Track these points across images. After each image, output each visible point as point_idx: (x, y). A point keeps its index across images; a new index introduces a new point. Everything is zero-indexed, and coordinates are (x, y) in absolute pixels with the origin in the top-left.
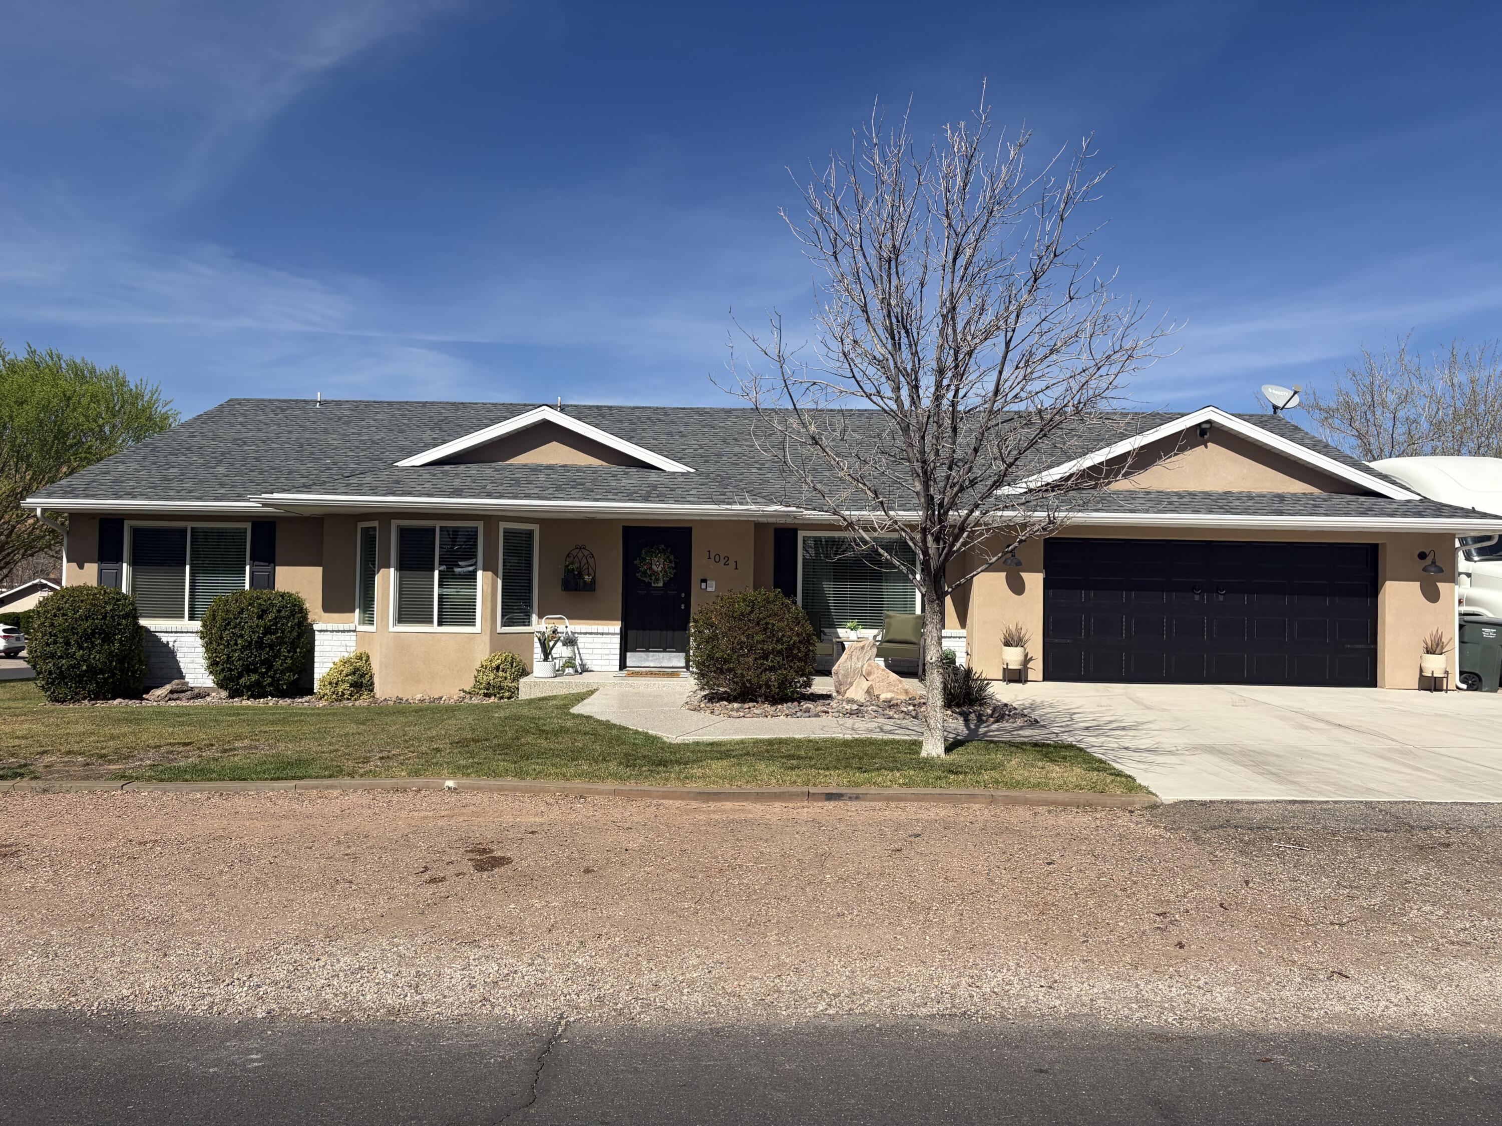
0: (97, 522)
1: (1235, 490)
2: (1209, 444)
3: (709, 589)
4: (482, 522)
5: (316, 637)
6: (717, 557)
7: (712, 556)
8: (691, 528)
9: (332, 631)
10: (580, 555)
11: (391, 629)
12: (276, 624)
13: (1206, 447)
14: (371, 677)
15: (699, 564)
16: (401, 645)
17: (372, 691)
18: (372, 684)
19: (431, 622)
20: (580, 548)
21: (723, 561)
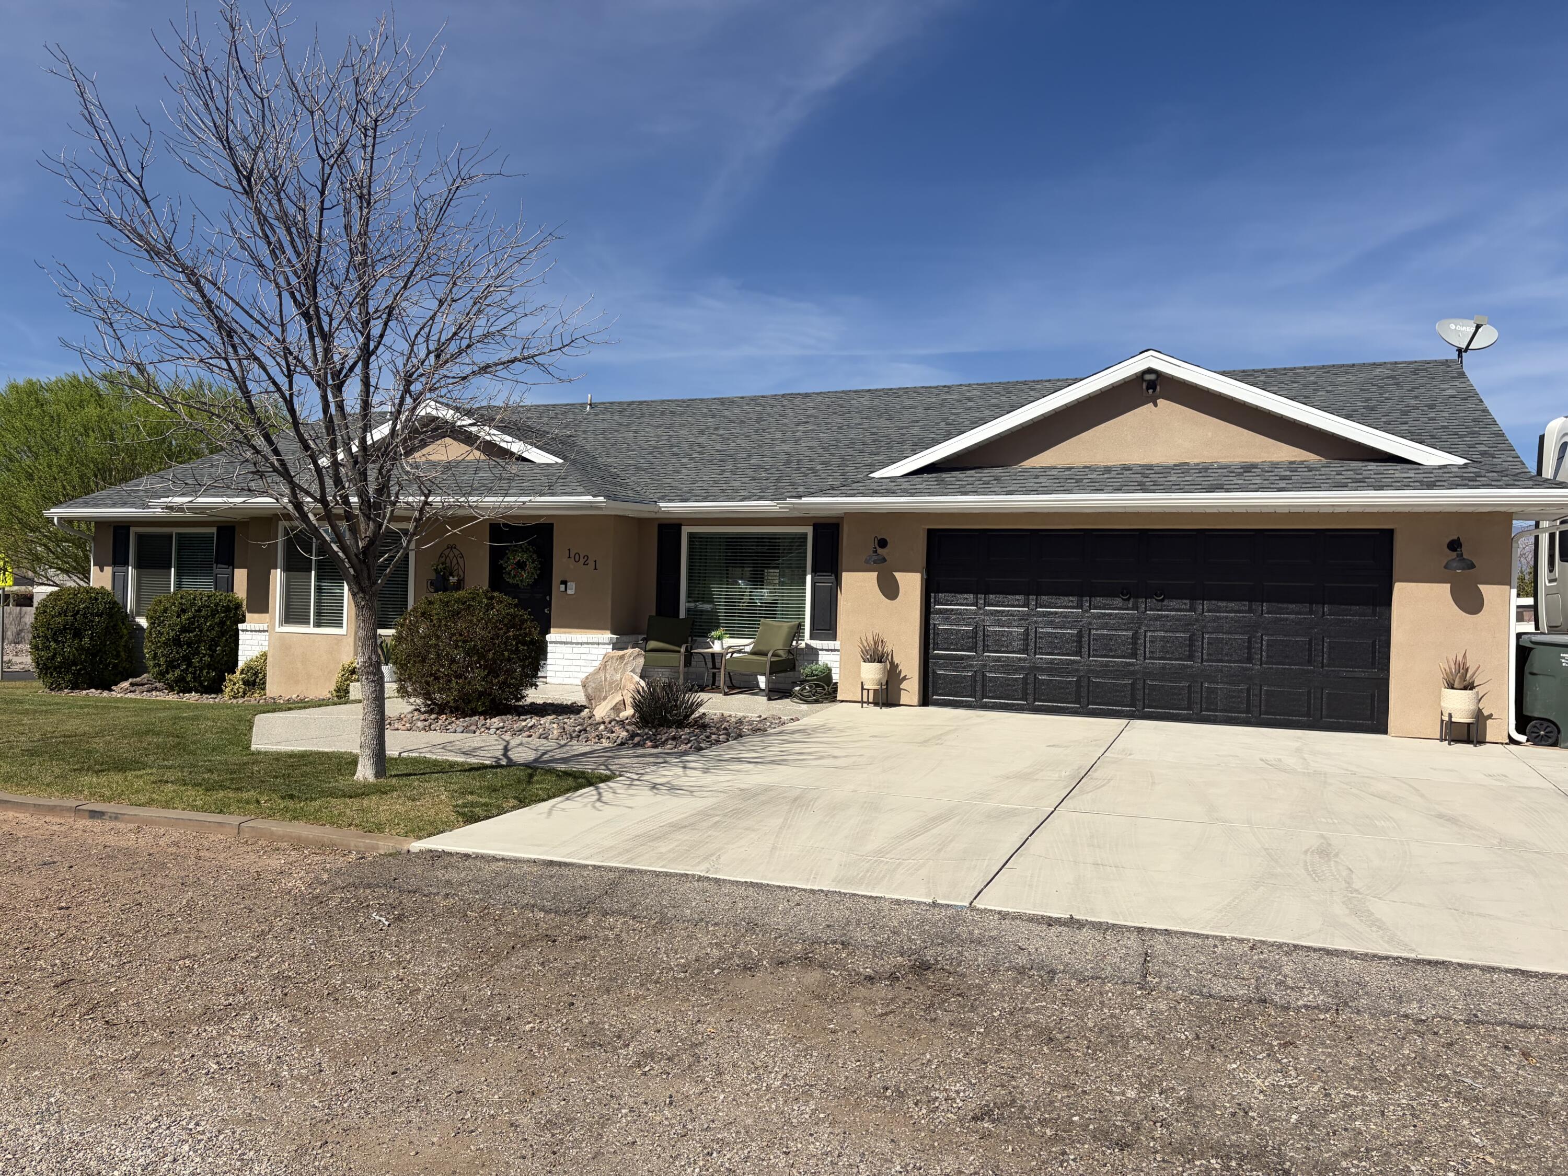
0: (112, 530)
1: (1193, 461)
2: (1160, 402)
3: (569, 592)
5: (240, 637)
6: (577, 556)
7: (572, 555)
8: (552, 525)
9: (251, 631)
10: (451, 555)
11: (277, 629)
12: (193, 623)
13: (1156, 405)
14: (265, 676)
15: (560, 564)
16: (284, 644)
17: (264, 689)
18: (264, 683)
19: (309, 623)
20: (451, 548)
21: (582, 561)
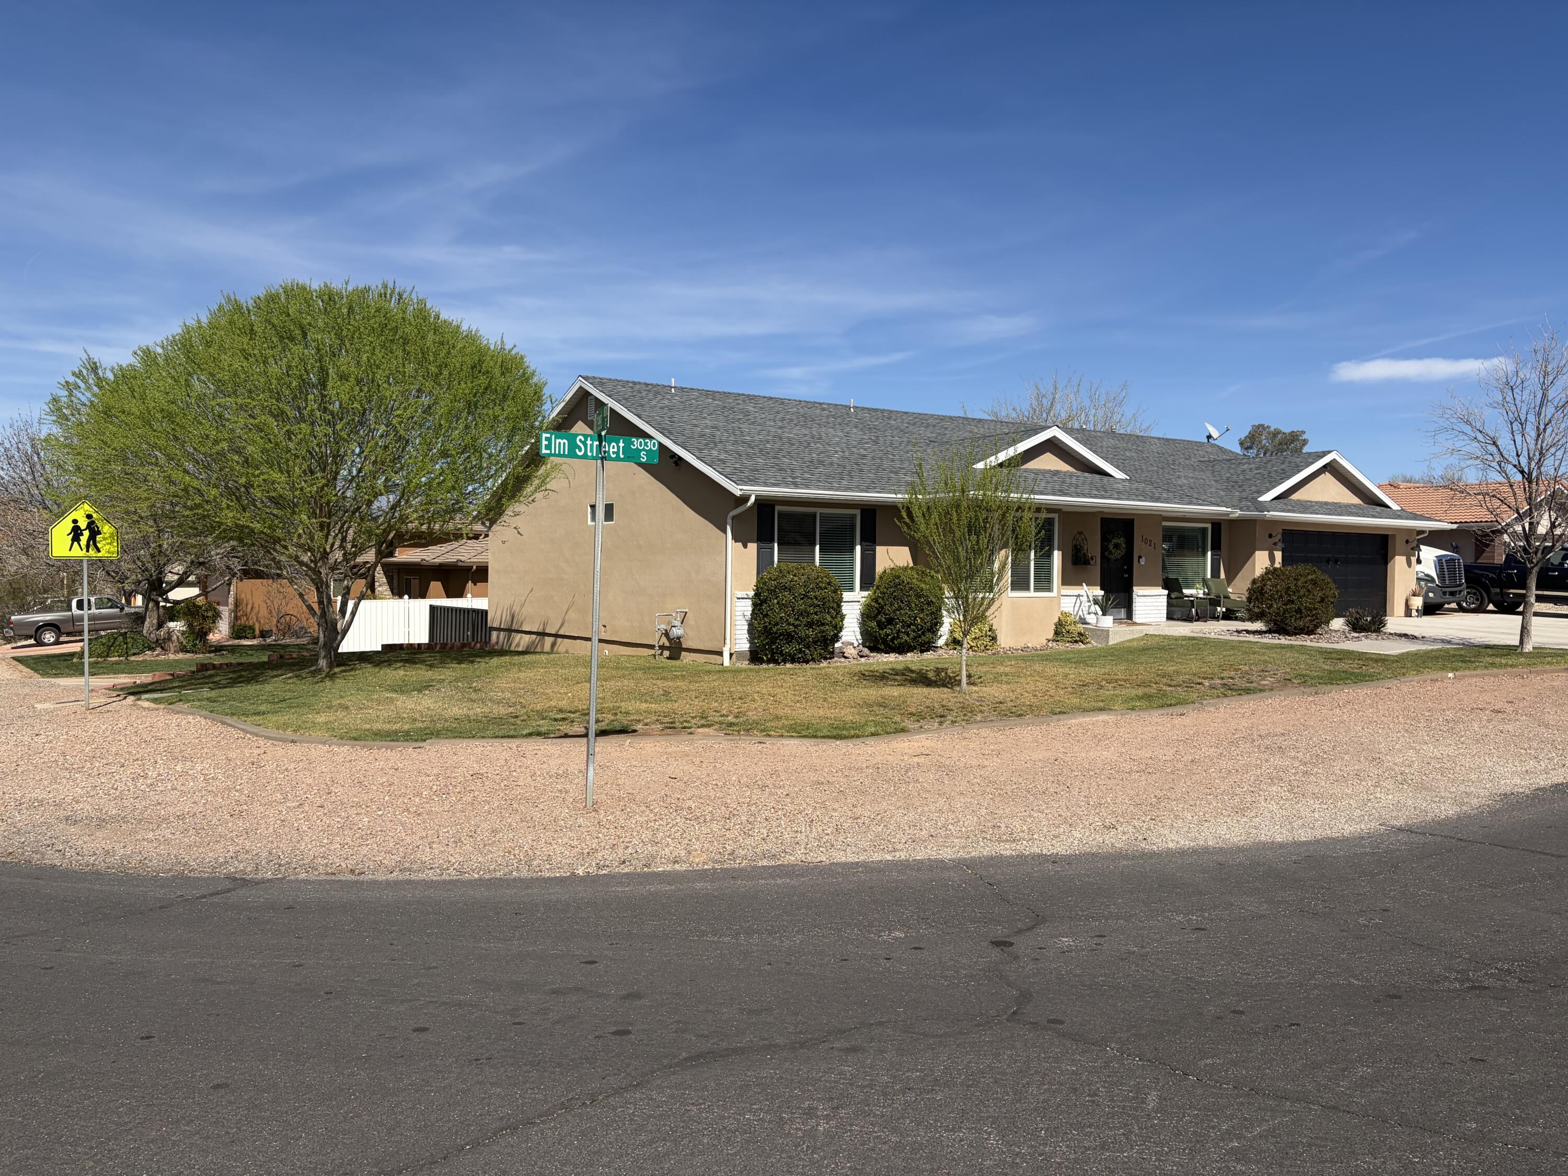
3: (1142, 563)
4: (1057, 515)
7: (1144, 540)
8: (1132, 518)
10: (1080, 539)
15: (1138, 546)
16: (1014, 606)
18: (997, 637)
20: (1080, 533)
21: (1148, 543)
